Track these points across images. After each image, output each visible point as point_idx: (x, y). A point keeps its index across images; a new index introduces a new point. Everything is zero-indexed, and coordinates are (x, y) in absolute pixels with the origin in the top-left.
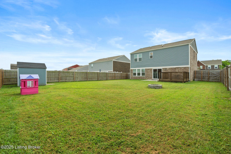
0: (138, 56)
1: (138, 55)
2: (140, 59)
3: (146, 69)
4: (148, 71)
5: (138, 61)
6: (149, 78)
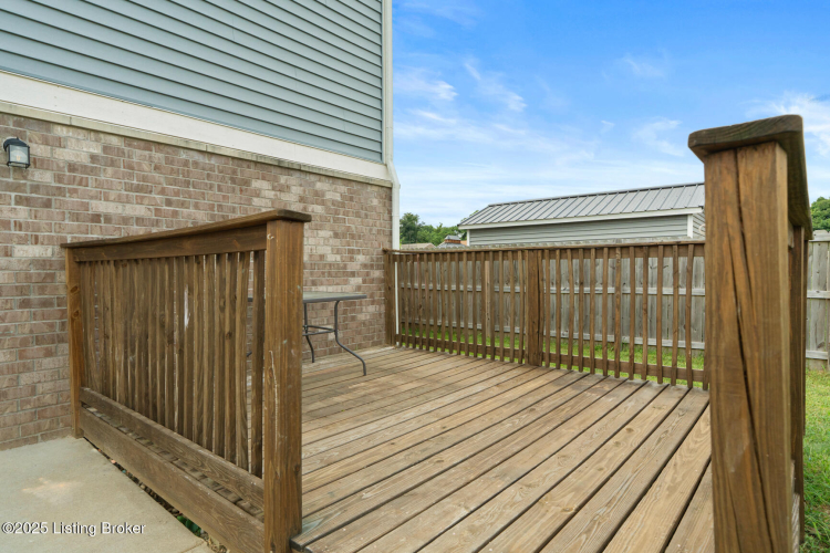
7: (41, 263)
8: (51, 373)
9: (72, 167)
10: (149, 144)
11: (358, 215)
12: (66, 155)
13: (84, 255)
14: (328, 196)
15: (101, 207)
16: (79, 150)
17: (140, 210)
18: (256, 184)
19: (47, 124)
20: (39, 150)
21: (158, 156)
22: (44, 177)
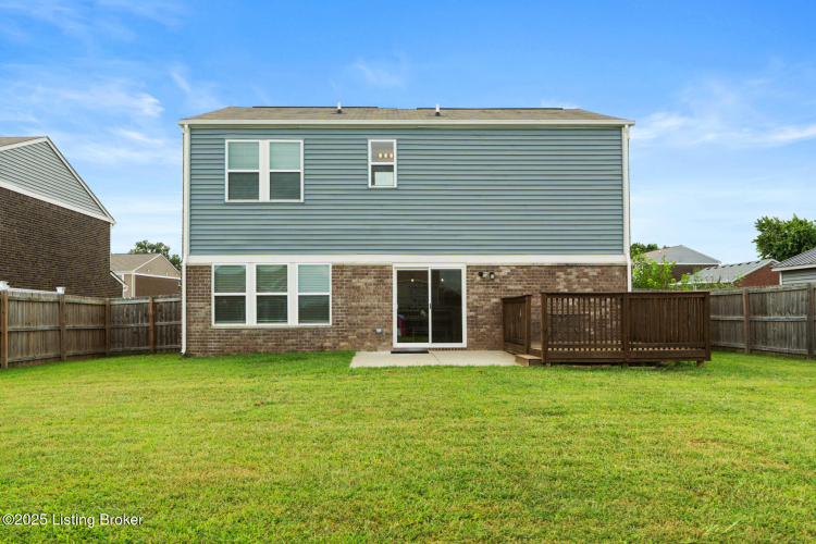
0: (265, 159)
1: (264, 145)
2: (284, 184)
3: (338, 269)
4: (360, 282)
5: (264, 193)
6: (363, 337)
7: (496, 303)
8: (498, 332)
9: (504, 277)
10: (522, 267)
11: (607, 280)
12: (502, 274)
13: (506, 301)
14: (591, 274)
15: (510, 287)
16: (505, 272)
17: (520, 287)
18: (558, 274)
19: (498, 267)
20: (496, 273)
21: (525, 270)
22: (497, 281)
